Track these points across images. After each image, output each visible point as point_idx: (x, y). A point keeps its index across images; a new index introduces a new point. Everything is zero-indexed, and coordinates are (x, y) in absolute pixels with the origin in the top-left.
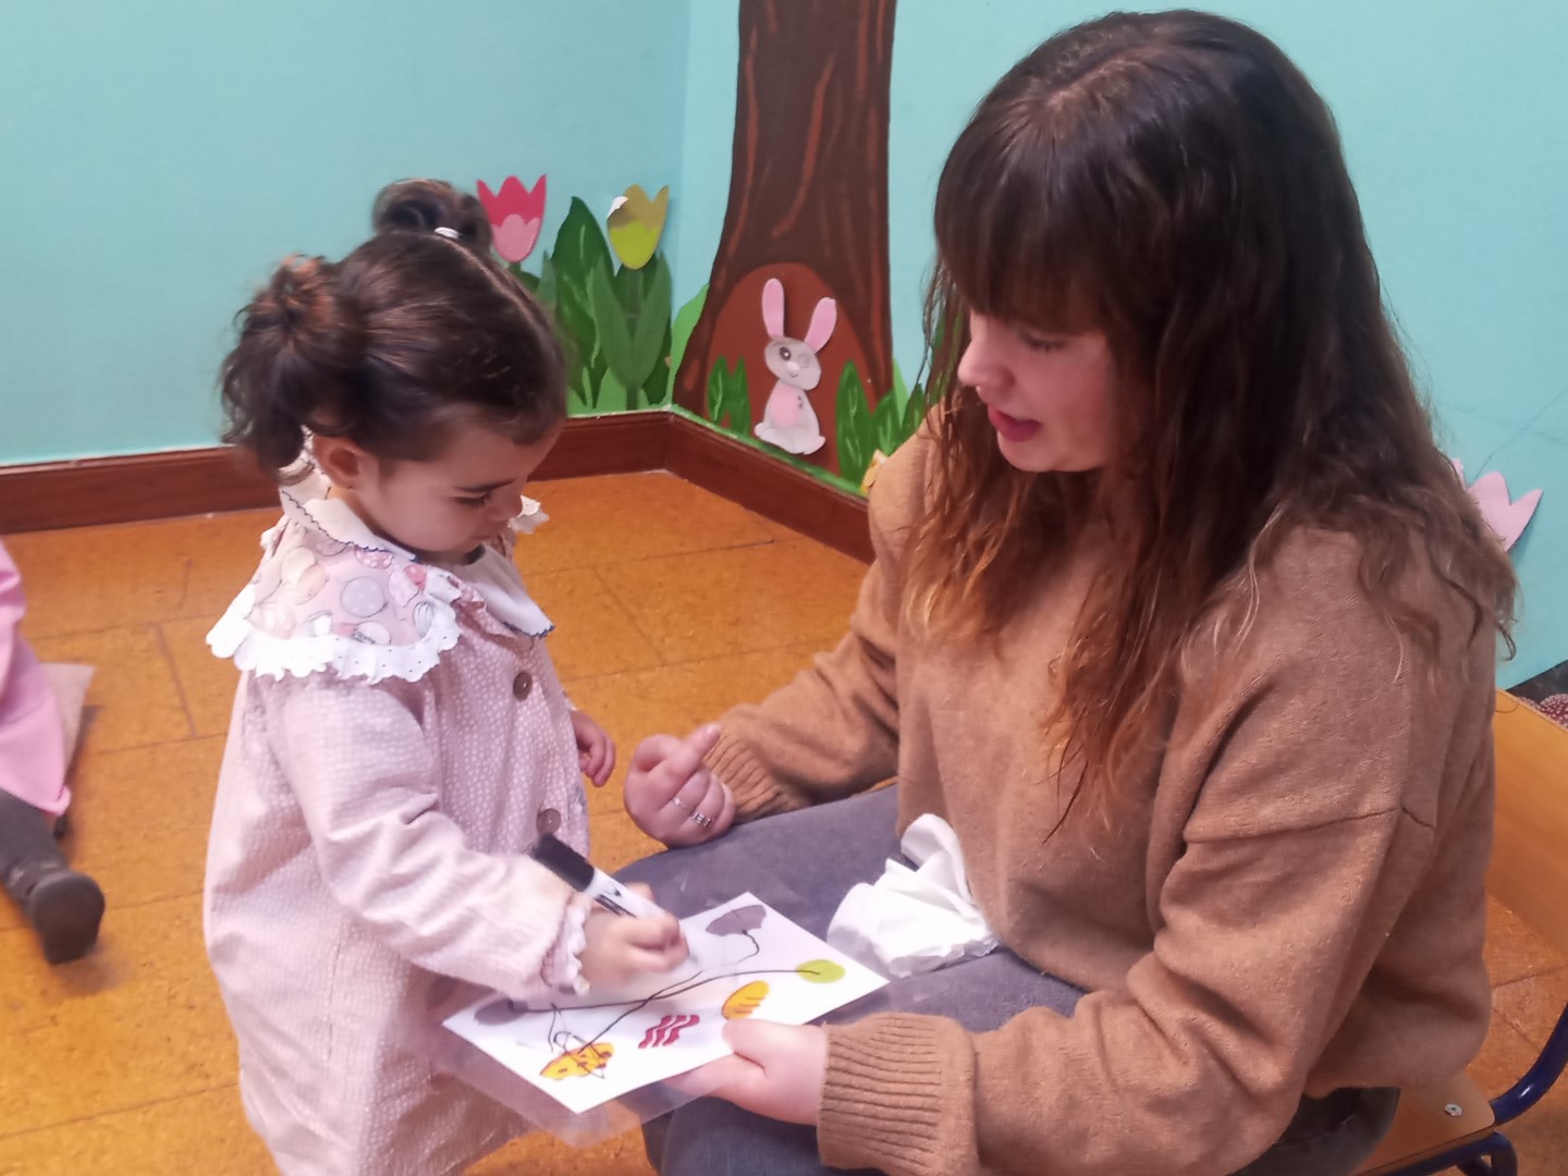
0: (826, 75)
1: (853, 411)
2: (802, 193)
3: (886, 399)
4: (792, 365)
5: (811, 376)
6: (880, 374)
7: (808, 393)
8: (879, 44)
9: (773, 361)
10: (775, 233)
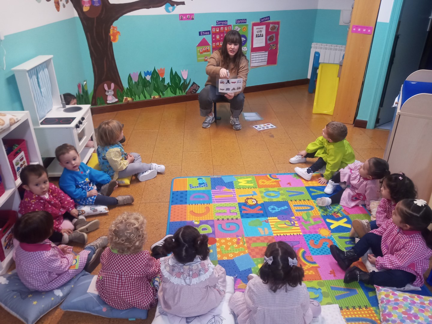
1: (119, 94)
2: (105, 73)
3: (123, 91)
4: (109, 93)
5: (113, 93)
6: (122, 88)
7: (113, 95)
9: (107, 94)
10: (103, 79)
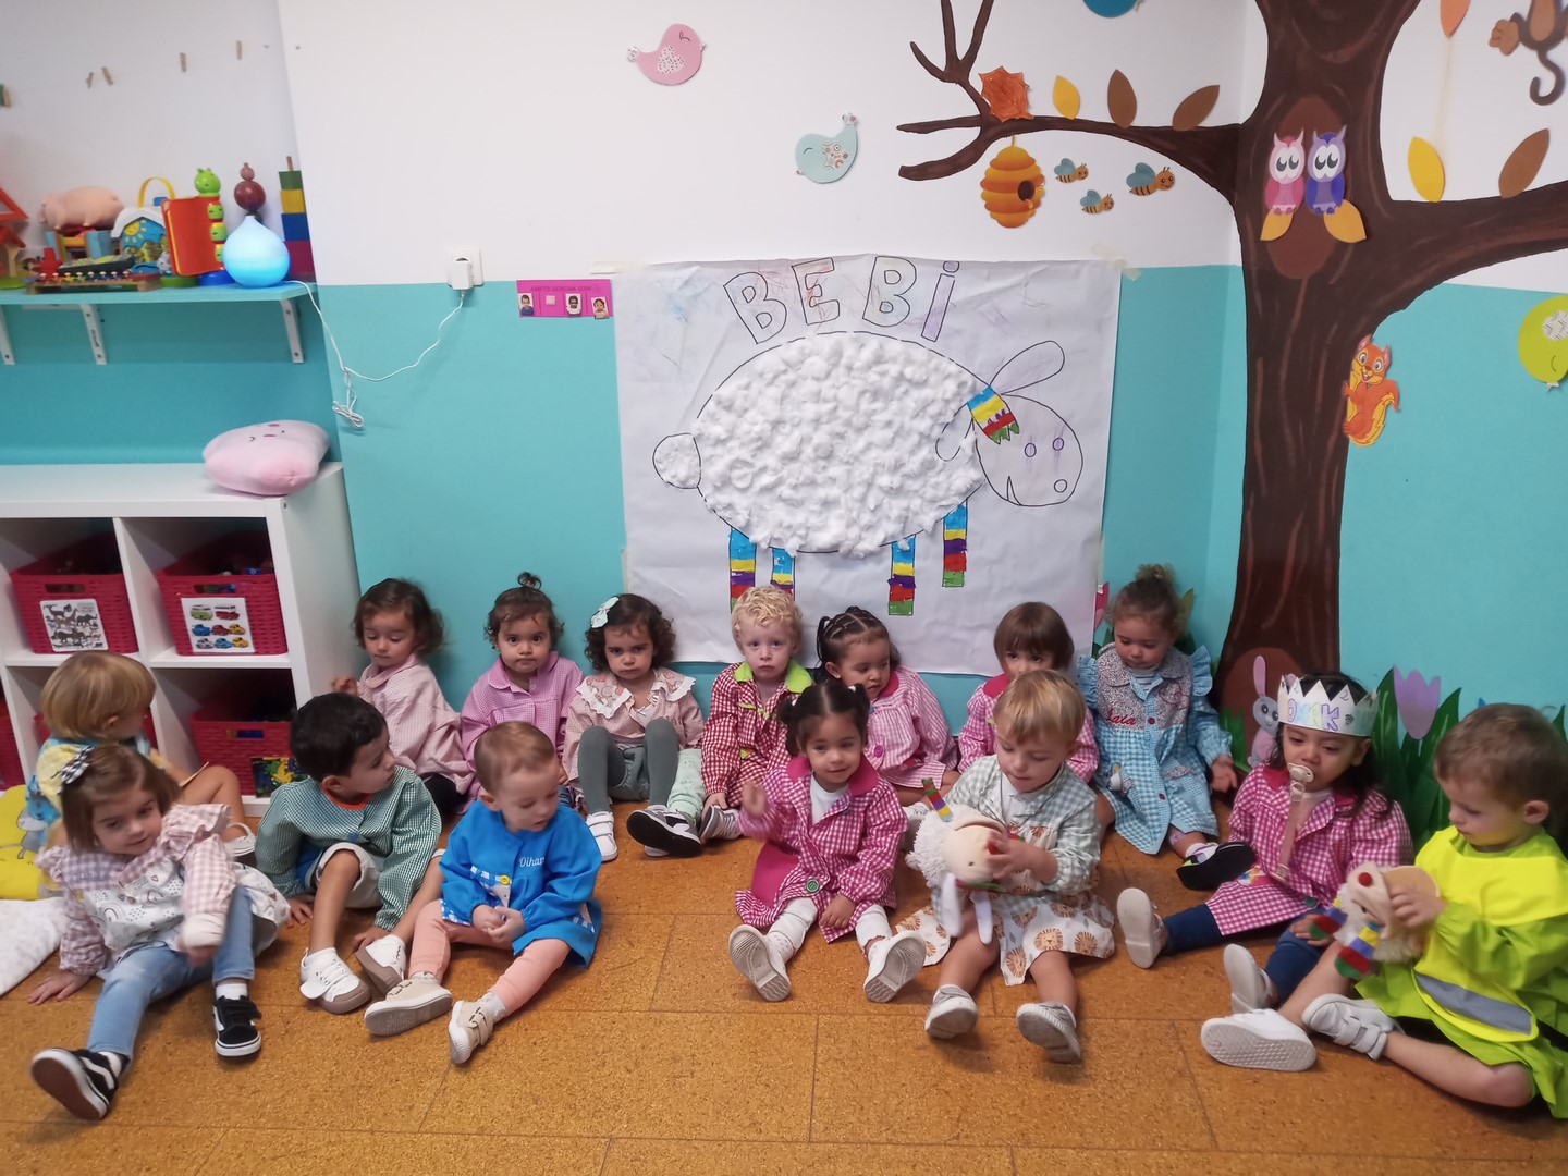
0: (1298, 524)
2: (1282, 601)
8: (1333, 504)
10: (1264, 627)
